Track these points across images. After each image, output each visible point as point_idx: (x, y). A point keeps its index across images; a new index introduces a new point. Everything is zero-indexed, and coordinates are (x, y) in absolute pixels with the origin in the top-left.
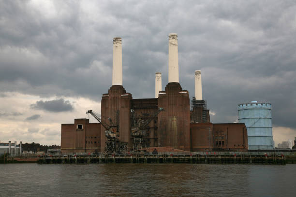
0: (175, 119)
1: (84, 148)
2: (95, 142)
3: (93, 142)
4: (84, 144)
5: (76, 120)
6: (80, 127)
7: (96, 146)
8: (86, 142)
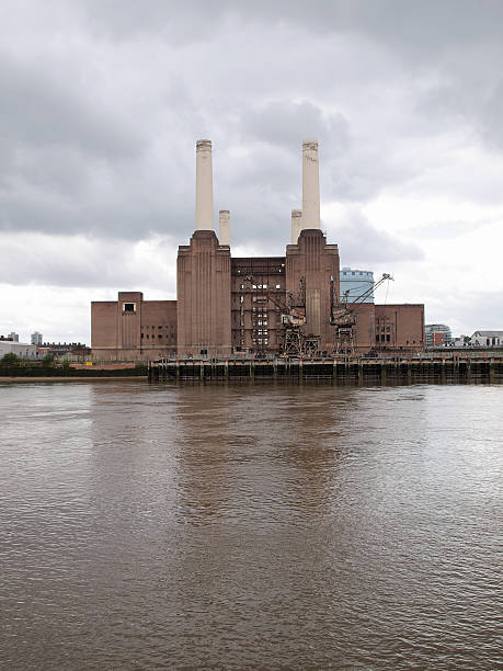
0: (316, 295)
1: (138, 347)
2: (160, 336)
3: (156, 336)
4: (138, 341)
5: (121, 294)
6: (130, 307)
7: (162, 344)
8: (142, 336)
